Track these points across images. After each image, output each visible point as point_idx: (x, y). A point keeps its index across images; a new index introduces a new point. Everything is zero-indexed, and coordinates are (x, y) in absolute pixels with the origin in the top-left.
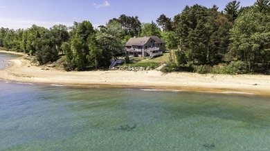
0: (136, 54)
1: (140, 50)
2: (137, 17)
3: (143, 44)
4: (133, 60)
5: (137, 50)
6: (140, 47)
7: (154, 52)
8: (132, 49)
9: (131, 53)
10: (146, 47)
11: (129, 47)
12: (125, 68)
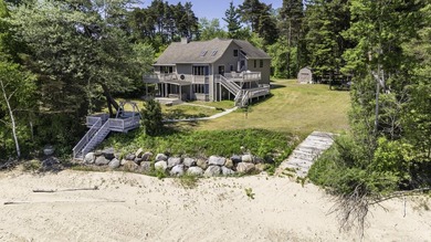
0: (188, 94)
1: (200, 80)
2: (188, 5)
3: (210, 60)
4: (179, 114)
5: (192, 79)
6: (200, 70)
7: (246, 86)
8: (176, 75)
9: (171, 89)
10: (221, 71)
11: (167, 70)
12: (142, 158)
